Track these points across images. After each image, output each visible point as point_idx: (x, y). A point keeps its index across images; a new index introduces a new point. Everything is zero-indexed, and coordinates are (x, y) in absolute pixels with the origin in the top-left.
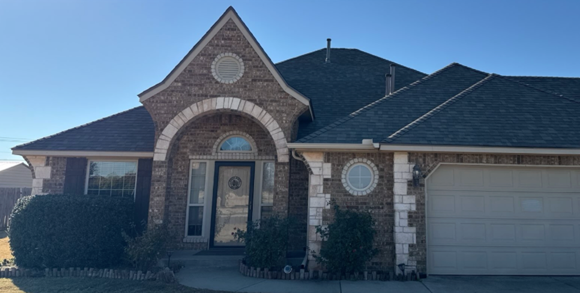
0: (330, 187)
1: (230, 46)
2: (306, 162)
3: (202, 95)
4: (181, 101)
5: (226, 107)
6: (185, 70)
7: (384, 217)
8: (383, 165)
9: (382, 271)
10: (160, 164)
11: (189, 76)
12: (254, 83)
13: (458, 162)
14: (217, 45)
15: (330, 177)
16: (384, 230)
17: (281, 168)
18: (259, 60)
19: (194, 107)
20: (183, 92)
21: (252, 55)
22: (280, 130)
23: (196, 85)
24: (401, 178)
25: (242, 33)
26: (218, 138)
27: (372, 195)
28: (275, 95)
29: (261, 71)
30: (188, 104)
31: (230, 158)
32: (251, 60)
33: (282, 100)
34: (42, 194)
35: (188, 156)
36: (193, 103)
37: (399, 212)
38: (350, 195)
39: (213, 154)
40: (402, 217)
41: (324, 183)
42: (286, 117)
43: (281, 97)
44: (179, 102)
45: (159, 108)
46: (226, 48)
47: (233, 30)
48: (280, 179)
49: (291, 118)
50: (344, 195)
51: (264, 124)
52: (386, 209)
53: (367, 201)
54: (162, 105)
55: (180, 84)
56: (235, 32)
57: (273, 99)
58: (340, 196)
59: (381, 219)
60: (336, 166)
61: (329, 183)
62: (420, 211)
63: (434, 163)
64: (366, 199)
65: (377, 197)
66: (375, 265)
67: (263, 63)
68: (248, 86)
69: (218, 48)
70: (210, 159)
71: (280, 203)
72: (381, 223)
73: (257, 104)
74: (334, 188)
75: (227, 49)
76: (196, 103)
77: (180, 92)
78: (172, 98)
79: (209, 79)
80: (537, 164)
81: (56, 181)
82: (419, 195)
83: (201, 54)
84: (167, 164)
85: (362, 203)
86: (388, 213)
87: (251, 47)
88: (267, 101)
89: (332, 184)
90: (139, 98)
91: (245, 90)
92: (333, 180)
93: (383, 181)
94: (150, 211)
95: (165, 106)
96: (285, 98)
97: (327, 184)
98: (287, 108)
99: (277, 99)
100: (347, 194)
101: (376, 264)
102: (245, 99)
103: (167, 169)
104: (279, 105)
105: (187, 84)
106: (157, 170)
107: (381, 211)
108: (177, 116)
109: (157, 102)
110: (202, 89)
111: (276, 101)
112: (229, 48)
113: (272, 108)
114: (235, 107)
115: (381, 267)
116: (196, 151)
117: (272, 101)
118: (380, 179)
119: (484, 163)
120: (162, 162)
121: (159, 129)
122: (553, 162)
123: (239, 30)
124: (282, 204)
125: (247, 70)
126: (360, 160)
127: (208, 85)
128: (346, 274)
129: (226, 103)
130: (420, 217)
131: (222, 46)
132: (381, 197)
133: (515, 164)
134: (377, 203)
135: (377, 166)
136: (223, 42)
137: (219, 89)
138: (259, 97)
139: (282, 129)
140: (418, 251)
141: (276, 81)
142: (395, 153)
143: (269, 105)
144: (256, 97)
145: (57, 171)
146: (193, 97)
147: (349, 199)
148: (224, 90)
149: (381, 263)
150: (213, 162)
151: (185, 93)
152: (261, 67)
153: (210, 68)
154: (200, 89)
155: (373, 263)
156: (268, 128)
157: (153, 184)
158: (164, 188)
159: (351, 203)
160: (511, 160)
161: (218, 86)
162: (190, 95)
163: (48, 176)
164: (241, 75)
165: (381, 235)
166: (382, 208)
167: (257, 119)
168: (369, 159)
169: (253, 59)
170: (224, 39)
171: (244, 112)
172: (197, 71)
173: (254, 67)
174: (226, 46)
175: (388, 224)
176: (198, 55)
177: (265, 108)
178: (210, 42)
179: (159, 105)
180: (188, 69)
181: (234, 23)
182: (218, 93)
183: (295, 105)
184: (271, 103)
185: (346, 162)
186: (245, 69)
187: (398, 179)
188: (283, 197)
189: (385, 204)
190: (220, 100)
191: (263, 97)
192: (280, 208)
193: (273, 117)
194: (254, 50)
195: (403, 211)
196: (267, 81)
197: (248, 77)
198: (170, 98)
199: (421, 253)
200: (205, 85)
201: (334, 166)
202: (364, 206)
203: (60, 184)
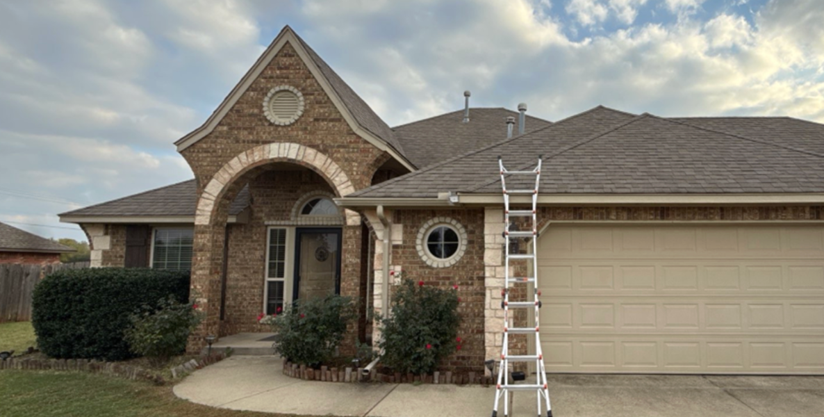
0: (400, 257)
1: (288, 78)
2: (369, 223)
3: (253, 142)
4: (227, 150)
5: (281, 156)
6: (231, 110)
7: (474, 296)
8: (474, 225)
9: (471, 368)
10: (203, 230)
11: (236, 117)
12: (316, 123)
13: (575, 219)
14: (271, 77)
15: (400, 243)
16: (474, 314)
17: (352, 233)
18: (323, 94)
19: (243, 156)
20: (229, 138)
21: (314, 88)
22: (349, 183)
23: (245, 129)
24: (493, 242)
25: (301, 60)
26: (297, 199)
27: (458, 267)
28: (343, 138)
29: (325, 107)
30: (236, 153)
31: (312, 223)
32: (312, 94)
33: (352, 145)
34: (101, 267)
35: (263, 222)
36: (241, 152)
37: (491, 290)
38: (428, 267)
39: (292, 219)
40: (494, 296)
41: (393, 252)
42: (358, 167)
43: (350, 142)
44: (225, 151)
45: (201, 159)
46: (282, 80)
47: (290, 56)
48: (350, 247)
49: (363, 168)
50: (420, 267)
51: (329, 176)
52: (476, 286)
53: (451, 275)
54: (205, 155)
55: (225, 128)
56: (293, 59)
57: (340, 144)
58: (415, 269)
59: (470, 299)
60: (409, 228)
61: (400, 251)
62: (519, 288)
63: (542, 220)
64: (449, 273)
65: (465, 269)
66: (460, 360)
67: (328, 98)
68: (309, 128)
69: (272, 80)
70: (289, 226)
71: (350, 278)
72: (470, 304)
73: (321, 151)
74: (407, 258)
75: (283, 82)
76: (246, 151)
77: (225, 139)
78: (216, 145)
79: (260, 120)
80: (690, 219)
81: (117, 252)
82: (519, 266)
83: (250, 89)
84: (211, 229)
85: (444, 278)
86: (480, 291)
87: (314, 77)
88: (333, 147)
89: (403, 253)
90: (176, 147)
91: (306, 133)
92: (405, 247)
93: (473, 248)
94: (192, 287)
95: (208, 157)
96: (355, 142)
97: (397, 253)
98: (358, 155)
99: (345, 144)
100: (425, 265)
101: (463, 358)
102: (305, 145)
103: (211, 235)
104: (348, 152)
105: (234, 128)
106: (199, 236)
107: (471, 288)
108: (222, 169)
109: (198, 152)
110: (253, 134)
111: (344, 147)
112: (286, 80)
113: (339, 155)
114: (292, 156)
115: (469, 362)
116: (272, 215)
117: (339, 147)
118: (470, 245)
119: (612, 219)
120: (205, 226)
121: (202, 185)
122: (711, 216)
123: (298, 56)
124: (352, 280)
125: (308, 107)
126: (442, 219)
127: (259, 128)
128: (408, 375)
129: (282, 150)
130: (520, 296)
131: (278, 77)
132: (470, 270)
133: (658, 219)
134: (465, 277)
135: (465, 227)
136: (278, 72)
137: (273, 133)
138: (323, 141)
139: (352, 182)
140: (516, 342)
141: (345, 121)
142: (486, 208)
143: (336, 151)
144: (319, 142)
145: (117, 241)
146: (242, 144)
147: (427, 272)
148: (279, 134)
149: (469, 358)
150: (294, 229)
151: (232, 138)
152: (326, 103)
153: (262, 106)
154: (250, 133)
155: (458, 358)
156: (334, 182)
157: (196, 255)
158: (208, 259)
159: (429, 278)
160: (652, 214)
161: (272, 128)
162: (237, 141)
163: (107, 247)
164: (300, 113)
165: (470, 321)
166: (472, 284)
167: (321, 171)
168: (455, 219)
169: (316, 93)
170: (280, 68)
171: (303, 162)
172: (248, 110)
173: (317, 103)
174: (282, 77)
175: (479, 306)
176: (248, 90)
177: (331, 156)
178: (262, 73)
179: (200, 155)
180: (235, 108)
181: (292, 47)
182: (272, 138)
183: (369, 151)
184: (337, 150)
185: (422, 223)
186: (305, 106)
187: (490, 244)
188: (354, 270)
189: (475, 278)
190: (274, 146)
191: (328, 142)
192: (350, 284)
193: (340, 167)
194: (316, 81)
195: (496, 288)
196: (332, 120)
197: (309, 116)
198: (213, 145)
199: (519, 345)
200: (256, 128)
201: (407, 228)
202: (447, 282)
203: (121, 257)
